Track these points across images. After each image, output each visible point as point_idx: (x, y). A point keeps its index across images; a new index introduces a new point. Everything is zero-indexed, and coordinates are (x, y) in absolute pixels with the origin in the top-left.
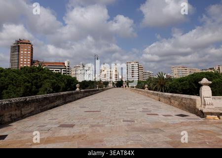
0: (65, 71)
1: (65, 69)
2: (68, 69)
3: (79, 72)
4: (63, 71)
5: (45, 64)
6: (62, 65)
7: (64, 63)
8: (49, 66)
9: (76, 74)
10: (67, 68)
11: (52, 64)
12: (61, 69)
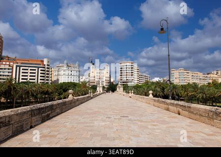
0: (44, 71)
1: (44, 68)
2: (47, 68)
3: (62, 73)
4: (41, 70)
5: (17, 61)
6: (40, 63)
7: (43, 61)
8: (22, 63)
9: (58, 75)
10: (46, 66)
11: (27, 62)
12: (38, 68)
